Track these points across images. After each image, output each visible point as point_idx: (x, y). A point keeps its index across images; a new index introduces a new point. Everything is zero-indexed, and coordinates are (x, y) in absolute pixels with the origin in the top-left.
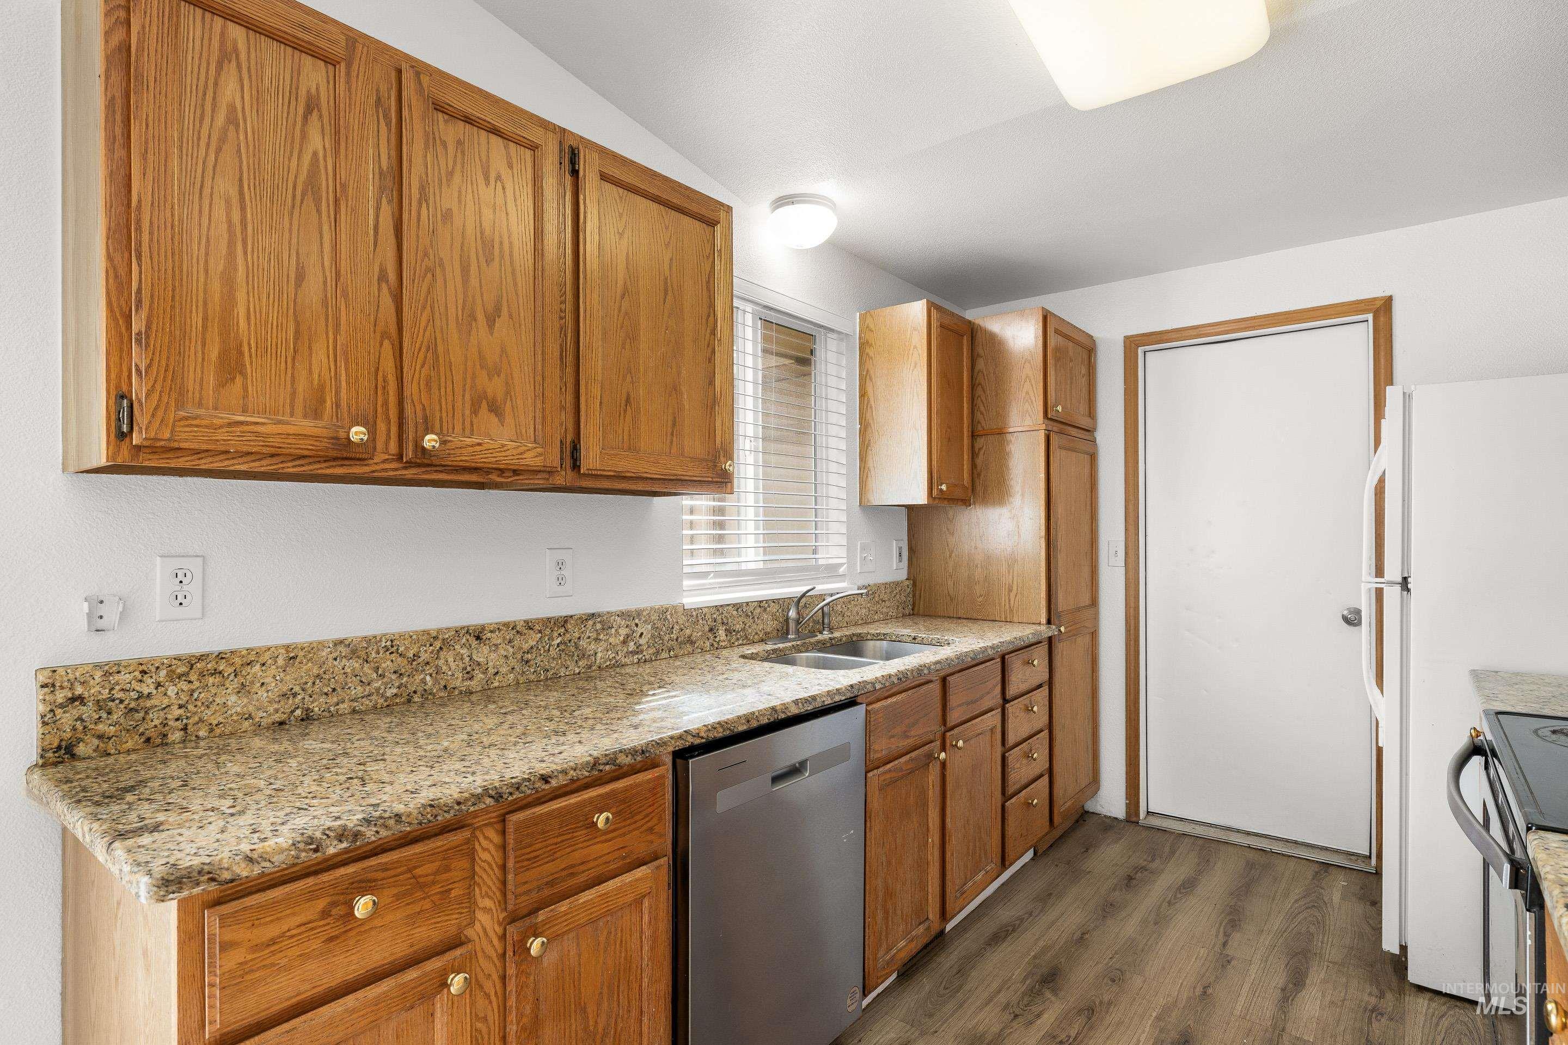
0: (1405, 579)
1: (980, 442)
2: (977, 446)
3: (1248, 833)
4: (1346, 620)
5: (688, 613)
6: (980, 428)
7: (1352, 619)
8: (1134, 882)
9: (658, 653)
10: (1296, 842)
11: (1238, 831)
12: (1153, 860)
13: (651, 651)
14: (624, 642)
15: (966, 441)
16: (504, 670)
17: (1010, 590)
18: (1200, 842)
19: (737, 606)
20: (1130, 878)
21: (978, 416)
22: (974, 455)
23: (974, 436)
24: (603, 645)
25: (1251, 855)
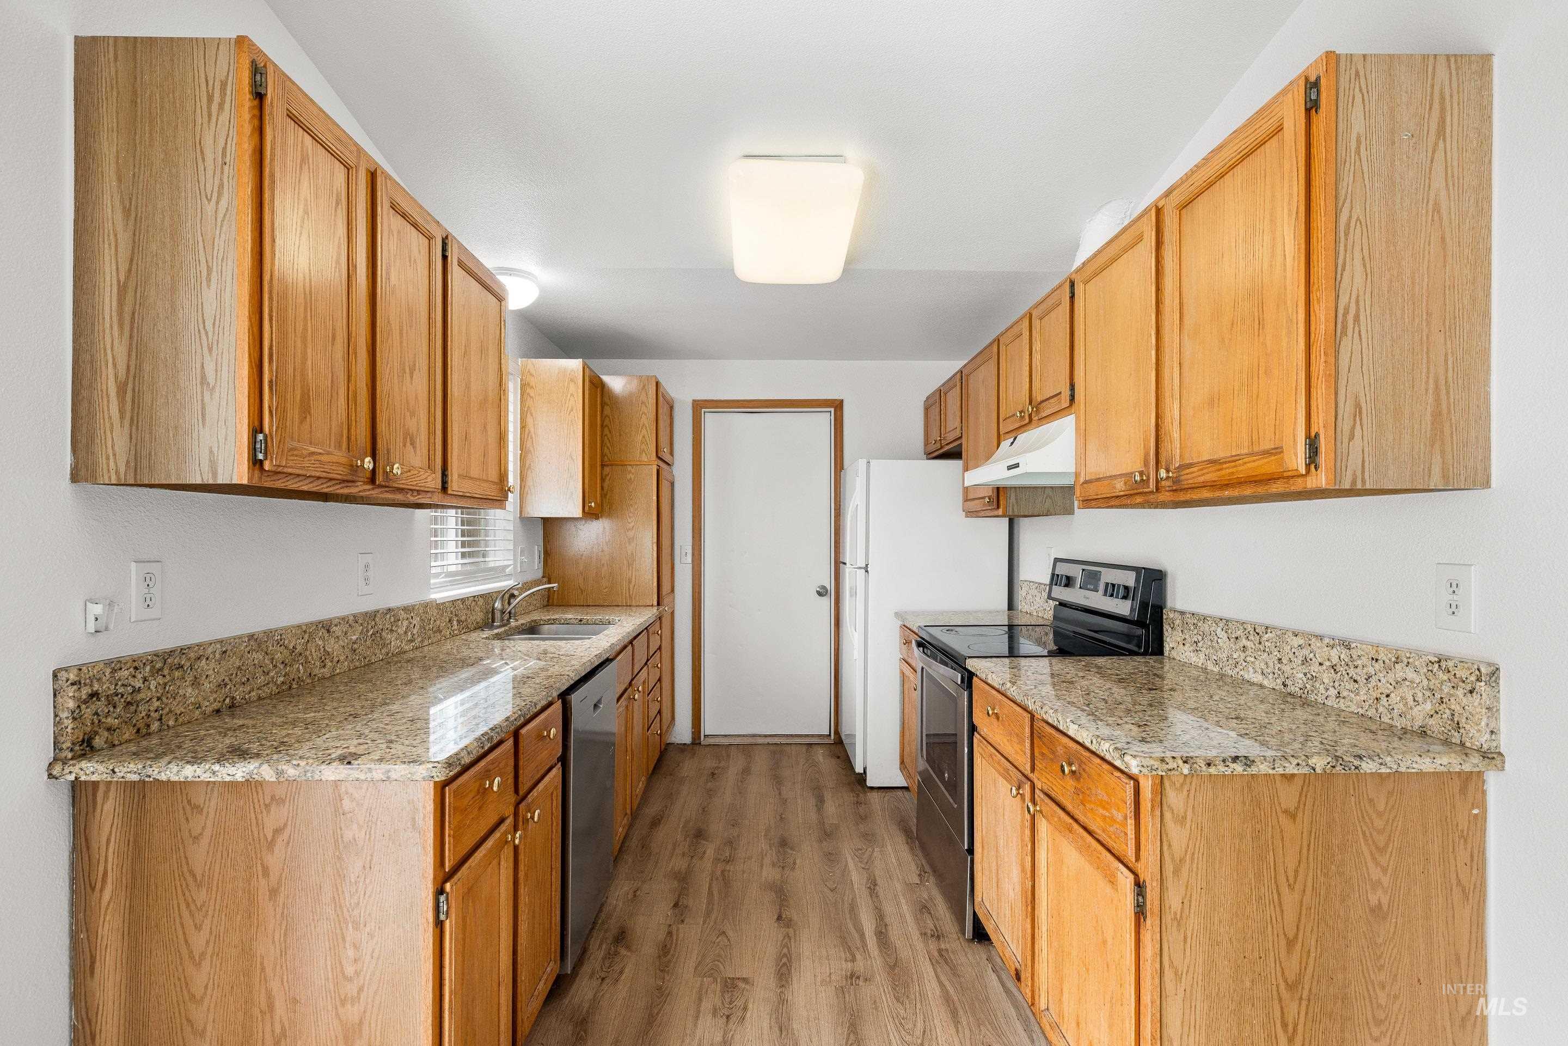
0: (867, 565)
1: (607, 469)
2: (605, 473)
3: (766, 736)
4: (820, 594)
5: (440, 607)
6: (606, 459)
7: (822, 593)
8: (716, 776)
9: (422, 641)
10: (791, 735)
11: (760, 736)
12: (720, 762)
13: (420, 639)
14: (406, 633)
15: (599, 469)
16: (342, 658)
17: (630, 582)
18: (741, 747)
19: (463, 600)
20: (713, 774)
21: (606, 450)
22: (603, 480)
23: (603, 466)
24: (395, 635)
25: (771, 748)
